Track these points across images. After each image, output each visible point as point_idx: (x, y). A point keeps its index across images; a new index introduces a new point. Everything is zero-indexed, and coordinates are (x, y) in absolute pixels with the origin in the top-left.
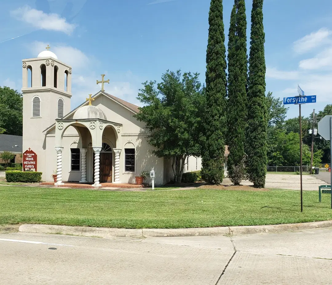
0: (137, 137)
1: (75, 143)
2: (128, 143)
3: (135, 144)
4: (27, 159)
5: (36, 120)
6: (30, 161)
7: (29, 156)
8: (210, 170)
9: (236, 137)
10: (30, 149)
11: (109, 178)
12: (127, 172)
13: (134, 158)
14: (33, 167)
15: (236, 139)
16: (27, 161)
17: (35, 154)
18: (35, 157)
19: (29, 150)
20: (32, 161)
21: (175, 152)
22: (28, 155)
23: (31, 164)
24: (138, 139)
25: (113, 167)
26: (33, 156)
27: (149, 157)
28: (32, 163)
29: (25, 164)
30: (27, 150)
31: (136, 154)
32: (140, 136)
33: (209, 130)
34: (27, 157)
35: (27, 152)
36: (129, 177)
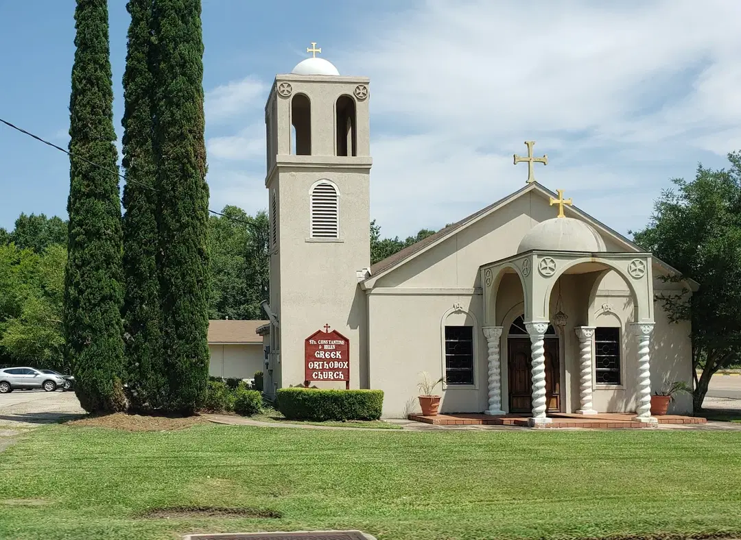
0: (625, 300)
1: (459, 312)
2: (605, 313)
3: (621, 315)
4: (321, 355)
5: (324, 248)
6: (328, 360)
7: (326, 347)
10: (327, 326)
11: (554, 401)
13: (615, 351)
14: (341, 377)
16: (320, 359)
18: (345, 350)
19: (324, 331)
20: (338, 360)
22: (323, 345)
23: (334, 370)
24: (629, 303)
25: (568, 375)
26: (338, 347)
27: (656, 348)
28: (336, 365)
29: (314, 369)
30: (320, 331)
31: (625, 340)
34: (320, 350)
35: (318, 335)
36: (610, 399)
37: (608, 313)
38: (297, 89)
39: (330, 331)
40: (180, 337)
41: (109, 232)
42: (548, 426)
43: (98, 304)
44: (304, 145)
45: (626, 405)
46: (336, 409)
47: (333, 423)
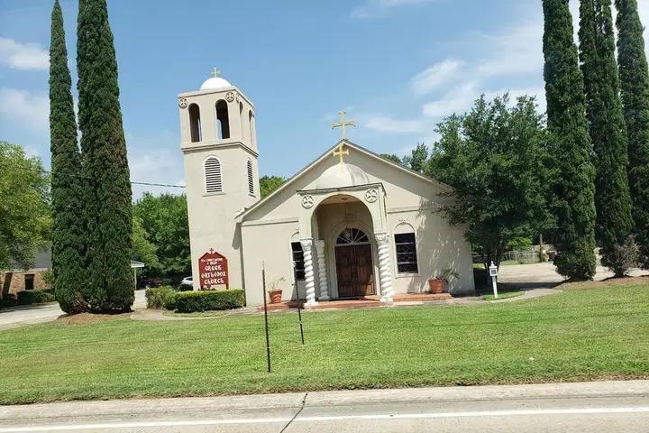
0: (416, 213)
1: (298, 233)
2: (401, 224)
3: (414, 223)
4: (208, 268)
5: (215, 199)
6: (213, 272)
7: (211, 263)
8: (578, 256)
9: (618, 196)
10: (212, 250)
11: (369, 287)
12: (403, 274)
13: (414, 250)
14: (222, 281)
15: (618, 201)
16: (209, 271)
17: (224, 258)
18: (224, 264)
19: (210, 253)
20: (220, 271)
21: (523, 229)
22: (209, 262)
23: (217, 278)
24: (419, 215)
25: (376, 269)
26: (219, 263)
27: (443, 245)
28: (219, 274)
29: (205, 278)
30: (207, 253)
31: (417, 242)
32: (422, 209)
33: (570, 188)
34: (208, 266)
35: (206, 256)
36: (409, 283)
37: (404, 223)
38: (190, 101)
39: (214, 252)
40: (109, 266)
41: (69, 206)
42: (313, 308)
43: (63, 250)
44: (196, 136)
45: (422, 288)
46: (197, 304)
47: (196, 313)
